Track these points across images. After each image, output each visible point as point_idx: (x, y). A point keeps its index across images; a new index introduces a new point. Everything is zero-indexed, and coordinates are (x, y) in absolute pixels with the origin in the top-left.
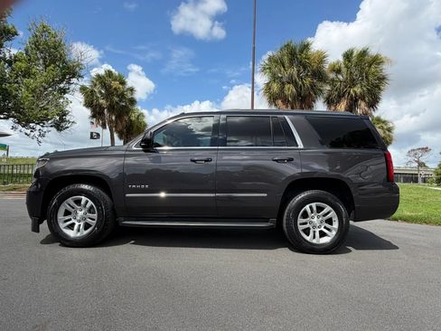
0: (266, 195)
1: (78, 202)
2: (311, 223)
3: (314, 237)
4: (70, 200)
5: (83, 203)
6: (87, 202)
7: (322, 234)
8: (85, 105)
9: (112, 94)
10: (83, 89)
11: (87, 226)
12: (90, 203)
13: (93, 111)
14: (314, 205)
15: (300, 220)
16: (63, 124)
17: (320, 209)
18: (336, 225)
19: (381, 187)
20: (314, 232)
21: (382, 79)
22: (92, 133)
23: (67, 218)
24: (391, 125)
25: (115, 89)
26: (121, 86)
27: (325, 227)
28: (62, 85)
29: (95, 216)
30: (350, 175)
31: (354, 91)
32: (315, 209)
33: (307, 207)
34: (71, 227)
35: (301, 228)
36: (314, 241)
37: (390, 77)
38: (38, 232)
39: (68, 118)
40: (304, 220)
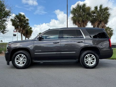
0: (75, 52)
1: (21, 56)
2: (88, 60)
3: (89, 64)
4: (18, 55)
5: (22, 56)
6: (23, 56)
7: (91, 63)
8: (12, 25)
9: (21, 21)
10: (12, 20)
11: (23, 63)
12: (24, 56)
13: (15, 27)
14: (89, 55)
15: (85, 59)
16: (5, 31)
17: (91, 56)
18: (95, 60)
19: (108, 49)
20: (89, 62)
21: (109, 15)
22: (14, 34)
23: (17, 61)
24: (112, 29)
25: (22, 20)
26: (24, 19)
27: (92, 61)
28: (4, 19)
29: (26, 60)
30: (99, 46)
31: (100, 19)
32: (89, 56)
33: (87, 56)
34: (19, 63)
35: (85, 61)
36: (89, 65)
37: (111, 14)
38: (9, 65)
39: (6, 29)
40: (86, 59)
